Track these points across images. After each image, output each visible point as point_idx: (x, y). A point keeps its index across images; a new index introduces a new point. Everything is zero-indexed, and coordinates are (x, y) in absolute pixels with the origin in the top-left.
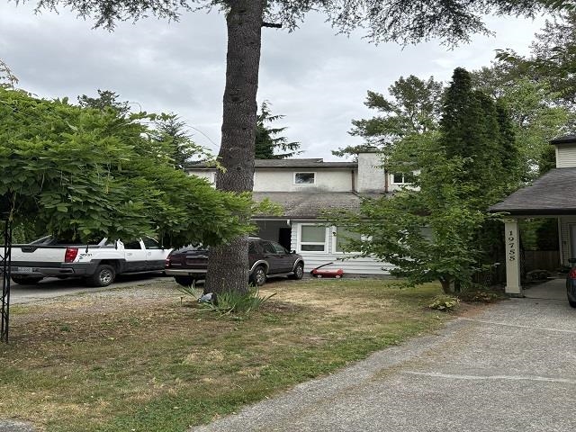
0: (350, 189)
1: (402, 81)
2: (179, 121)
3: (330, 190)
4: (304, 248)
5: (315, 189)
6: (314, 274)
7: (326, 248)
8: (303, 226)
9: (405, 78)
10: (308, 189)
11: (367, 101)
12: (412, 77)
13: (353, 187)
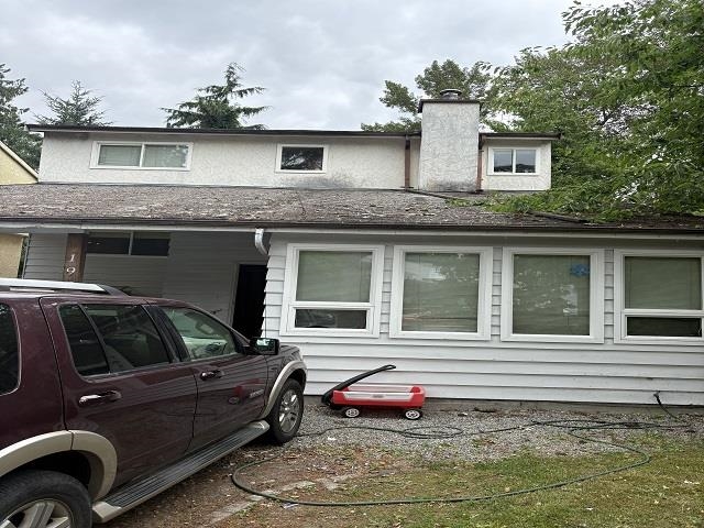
0: (399, 183)
1: (435, 66)
2: (90, 97)
3: (356, 186)
4: (303, 319)
5: (323, 181)
6: (334, 404)
7: (373, 320)
8: (302, 253)
9: (440, 64)
10: (309, 181)
11: (384, 96)
12: (450, 63)
13: (407, 180)
